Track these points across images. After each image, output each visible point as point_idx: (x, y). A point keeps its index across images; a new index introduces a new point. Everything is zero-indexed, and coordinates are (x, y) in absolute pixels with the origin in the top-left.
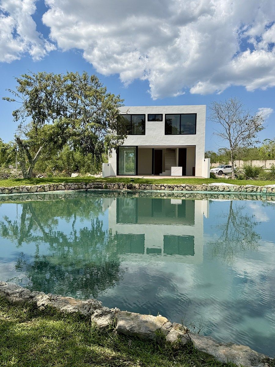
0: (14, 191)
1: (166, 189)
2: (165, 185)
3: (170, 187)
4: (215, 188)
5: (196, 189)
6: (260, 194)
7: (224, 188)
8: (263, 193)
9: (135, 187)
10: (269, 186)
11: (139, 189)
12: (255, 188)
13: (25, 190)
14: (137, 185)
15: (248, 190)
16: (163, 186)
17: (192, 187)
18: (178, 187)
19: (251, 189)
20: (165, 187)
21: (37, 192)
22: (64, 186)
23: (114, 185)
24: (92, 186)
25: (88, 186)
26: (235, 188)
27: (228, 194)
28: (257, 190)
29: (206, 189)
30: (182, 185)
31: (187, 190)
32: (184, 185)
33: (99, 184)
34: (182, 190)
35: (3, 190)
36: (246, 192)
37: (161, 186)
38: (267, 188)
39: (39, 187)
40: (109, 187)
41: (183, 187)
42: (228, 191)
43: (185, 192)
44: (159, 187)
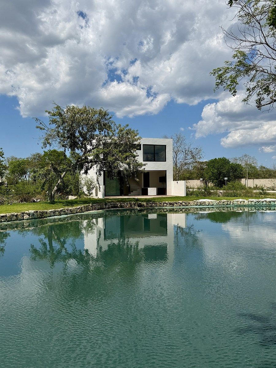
0: (62, 213)
1: (168, 205)
2: (167, 202)
3: (170, 204)
4: (203, 203)
5: (190, 205)
6: (233, 206)
7: (209, 203)
8: (234, 205)
9: (144, 205)
10: (238, 200)
11: (147, 206)
12: (229, 202)
13: (69, 212)
14: (145, 204)
15: (224, 203)
16: (166, 203)
17: (187, 203)
18: (177, 204)
19: (226, 203)
20: (167, 204)
21: (77, 213)
22: (92, 206)
23: (127, 204)
24: (110, 206)
25: (107, 206)
26: (216, 202)
27: (212, 207)
28: (230, 203)
29: (197, 204)
30: (179, 202)
31: (183, 205)
32: (181, 202)
33: (115, 204)
34: (180, 206)
35: (54, 212)
36: (224, 205)
37: (164, 203)
38: (237, 201)
39: (79, 209)
40: (123, 206)
41: (181, 204)
42: (212, 205)
43: (182, 207)
44: (163, 204)
